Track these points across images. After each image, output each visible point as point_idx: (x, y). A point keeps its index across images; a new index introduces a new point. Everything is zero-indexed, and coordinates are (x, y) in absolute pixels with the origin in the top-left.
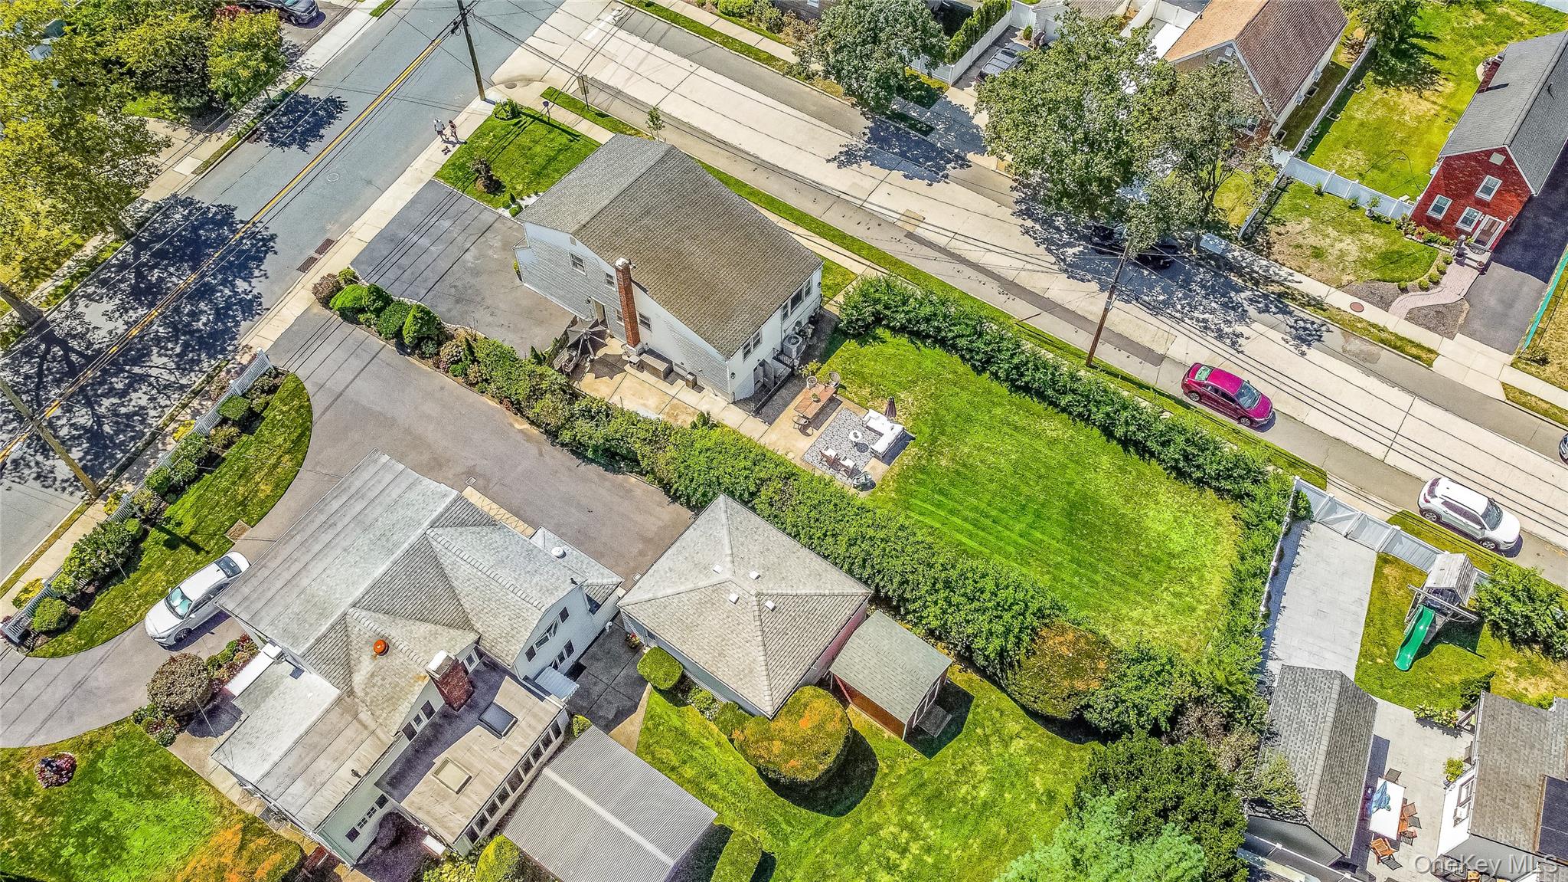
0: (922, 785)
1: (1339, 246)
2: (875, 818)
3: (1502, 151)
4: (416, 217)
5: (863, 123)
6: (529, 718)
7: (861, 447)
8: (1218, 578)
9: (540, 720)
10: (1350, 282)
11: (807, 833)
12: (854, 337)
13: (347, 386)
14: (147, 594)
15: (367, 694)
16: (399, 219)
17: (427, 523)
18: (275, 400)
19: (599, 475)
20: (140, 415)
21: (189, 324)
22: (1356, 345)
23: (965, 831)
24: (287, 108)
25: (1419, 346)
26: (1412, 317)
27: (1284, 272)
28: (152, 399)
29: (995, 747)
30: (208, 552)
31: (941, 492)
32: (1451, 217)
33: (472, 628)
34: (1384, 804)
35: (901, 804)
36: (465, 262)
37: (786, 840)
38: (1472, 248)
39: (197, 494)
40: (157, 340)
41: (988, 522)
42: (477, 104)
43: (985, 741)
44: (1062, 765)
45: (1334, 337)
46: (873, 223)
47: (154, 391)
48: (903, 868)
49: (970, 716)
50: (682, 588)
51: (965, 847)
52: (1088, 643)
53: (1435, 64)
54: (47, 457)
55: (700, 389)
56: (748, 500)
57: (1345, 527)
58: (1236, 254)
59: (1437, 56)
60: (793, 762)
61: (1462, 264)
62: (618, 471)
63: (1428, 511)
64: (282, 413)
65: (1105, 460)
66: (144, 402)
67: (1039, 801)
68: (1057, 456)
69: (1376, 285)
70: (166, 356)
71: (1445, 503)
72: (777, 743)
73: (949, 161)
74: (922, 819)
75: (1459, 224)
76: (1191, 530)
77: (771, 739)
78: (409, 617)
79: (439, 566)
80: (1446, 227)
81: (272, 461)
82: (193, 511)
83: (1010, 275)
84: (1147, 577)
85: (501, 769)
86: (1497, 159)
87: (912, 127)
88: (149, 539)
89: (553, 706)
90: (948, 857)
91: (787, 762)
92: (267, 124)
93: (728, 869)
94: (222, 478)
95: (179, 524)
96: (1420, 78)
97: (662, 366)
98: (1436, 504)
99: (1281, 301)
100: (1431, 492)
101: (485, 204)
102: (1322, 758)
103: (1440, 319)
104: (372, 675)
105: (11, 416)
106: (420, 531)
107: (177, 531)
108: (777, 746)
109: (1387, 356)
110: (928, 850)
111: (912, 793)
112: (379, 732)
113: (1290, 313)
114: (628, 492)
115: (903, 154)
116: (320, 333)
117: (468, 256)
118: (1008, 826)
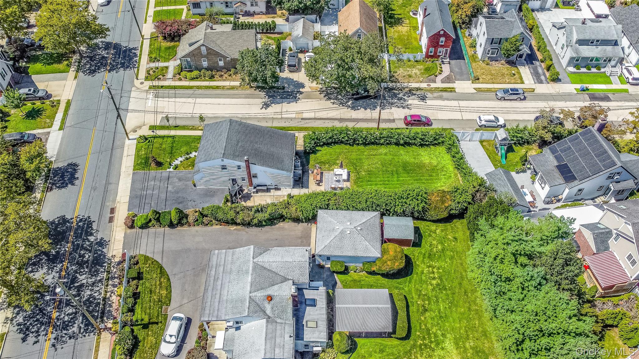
0: (425, 254)
1: (413, 72)
2: (420, 270)
3: (443, 30)
4: (139, 185)
5: (263, 94)
6: (319, 297)
7: (338, 181)
8: (450, 166)
9: (322, 295)
10: (422, 80)
11: (407, 284)
12: (312, 153)
13: (163, 248)
14: (151, 346)
15: (274, 314)
16: (133, 189)
17: (251, 259)
18: (140, 265)
19: (270, 228)
20: (92, 298)
21: (82, 260)
22: (436, 95)
23: (443, 258)
24: (53, 174)
25: (449, 88)
26: (443, 81)
27: (406, 84)
28: (91, 290)
29: (434, 235)
30: (161, 322)
31: (369, 181)
32: (435, 53)
33: (289, 279)
34: (526, 195)
35: (423, 262)
36: (170, 191)
37: (403, 289)
38: (444, 59)
39: (140, 308)
40: (76, 272)
41: (387, 182)
42: (127, 142)
43: (430, 235)
44: (451, 229)
45: (429, 95)
46: (289, 120)
47: (90, 288)
48: (437, 276)
49: (422, 231)
50: (332, 239)
51: (446, 262)
52: (441, 194)
53: (400, 16)
54: (67, 330)
55: (279, 189)
56: (327, 207)
57: (468, 139)
58: (391, 85)
59: (399, 14)
60: (396, 264)
61: (444, 64)
62: (275, 224)
63: (482, 125)
64: (147, 267)
65: (402, 152)
66: (89, 293)
67: (454, 241)
68: (389, 157)
69: (429, 77)
70: (84, 274)
71: (485, 121)
72: (388, 262)
73: (296, 94)
74: (431, 262)
75: (438, 54)
76: (435, 158)
77: (386, 262)
78: (269, 287)
79: (265, 268)
80: (435, 56)
81: (158, 283)
82: (143, 313)
83: (339, 117)
84: (434, 174)
85: (323, 314)
86: (442, 33)
87: (278, 89)
88: (135, 331)
89: (322, 289)
90: (445, 267)
91: (394, 265)
92: (50, 183)
93: (399, 302)
94: (145, 297)
95: (142, 320)
96: (399, 22)
97: (265, 188)
98: (483, 123)
99: (411, 92)
100: (481, 120)
101: (161, 171)
102: (511, 188)
103: (448, 79)
104: (272, 308)
105: (39, 325)
106: (251, 262)
107: (143, 322)
108: (389, 263)
109: (445, 94)
110: (439, 269)
111: (424, 258)
112: (287, 322)
113: (415, 94)
114: (283, 228)
115: (281, 98)
116: (137, 238)
117: (169, 189)
118: (452, 251)
